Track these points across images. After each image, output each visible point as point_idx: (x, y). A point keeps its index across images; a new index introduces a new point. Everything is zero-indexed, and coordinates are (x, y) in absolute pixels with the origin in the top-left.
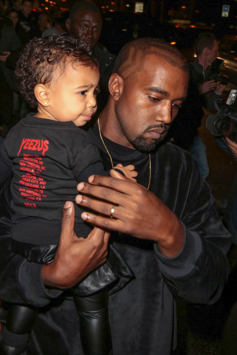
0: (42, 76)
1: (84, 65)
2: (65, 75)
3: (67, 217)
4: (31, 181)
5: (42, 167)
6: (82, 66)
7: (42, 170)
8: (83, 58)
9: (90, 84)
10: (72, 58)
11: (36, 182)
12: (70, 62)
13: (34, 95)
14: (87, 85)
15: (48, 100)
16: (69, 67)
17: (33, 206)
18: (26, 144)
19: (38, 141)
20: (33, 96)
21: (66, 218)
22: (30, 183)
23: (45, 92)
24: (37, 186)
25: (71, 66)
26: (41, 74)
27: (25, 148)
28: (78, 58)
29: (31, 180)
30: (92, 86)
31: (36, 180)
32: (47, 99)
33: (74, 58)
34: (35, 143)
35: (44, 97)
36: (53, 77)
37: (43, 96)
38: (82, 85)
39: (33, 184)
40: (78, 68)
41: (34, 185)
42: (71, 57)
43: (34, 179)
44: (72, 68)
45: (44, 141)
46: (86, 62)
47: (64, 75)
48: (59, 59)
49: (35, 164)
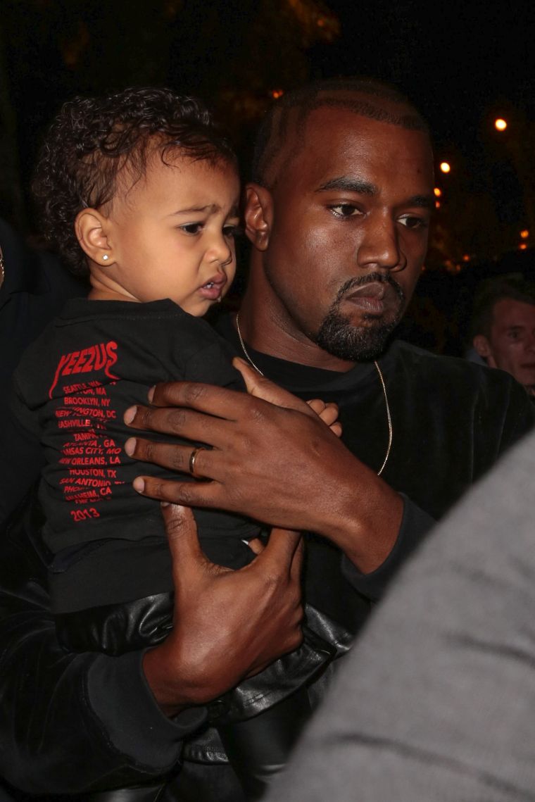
0: (92, 188)
1: (191, 155)
2: (146, 181)
3: (177, 523)
4: (87, 450)
5: (108, 412)
6: (187, 158)
7: (108, 419)
8: (190, 140)
9: (210, 203)
10: (162, 141)
11: (98, 451)
12: (157, 148)
13: (76, 240)
14: (203, 206)
15: (111, 249)
16: (155, 161)
17: (92, 514)
18: (69, 365)
19: (95, 349)
20: (74, 243)
21: (175, 527)
22: (85, 455)
23: (100, 230)
24: (100, 461)
25: (160, 159)
26: (89, 184)
27: (67, 372)
28: (177, 138)
29: (84, 450)
30: (215, 209)
31: (97, 447)
32: (106, 247)
33: (168, 139)
34: (88, 357)
35: (99, 243)
36: (116, 189)
37: (97, 240)
38: (189, 204)
39: (90, 458)
40: (177, 163)
41: (94, 459)
42: (161, 137)
43: (94, 446)
44: (162, 164)
45: (105, 346)
46: (196, 149)
47: (142, 182)
48: (131, 143)
49: (91, 410)
